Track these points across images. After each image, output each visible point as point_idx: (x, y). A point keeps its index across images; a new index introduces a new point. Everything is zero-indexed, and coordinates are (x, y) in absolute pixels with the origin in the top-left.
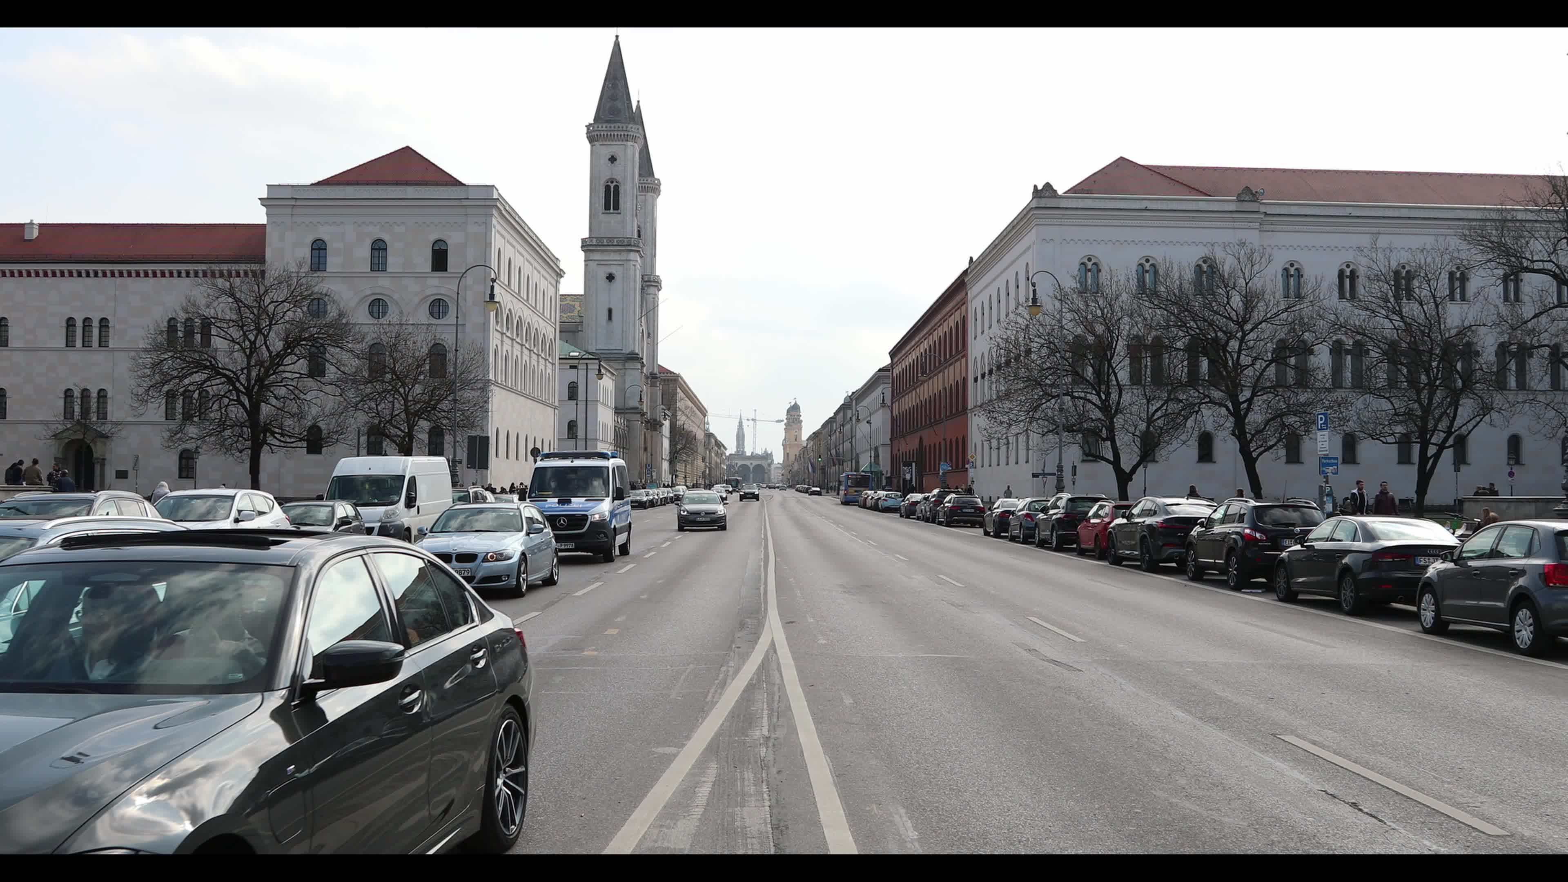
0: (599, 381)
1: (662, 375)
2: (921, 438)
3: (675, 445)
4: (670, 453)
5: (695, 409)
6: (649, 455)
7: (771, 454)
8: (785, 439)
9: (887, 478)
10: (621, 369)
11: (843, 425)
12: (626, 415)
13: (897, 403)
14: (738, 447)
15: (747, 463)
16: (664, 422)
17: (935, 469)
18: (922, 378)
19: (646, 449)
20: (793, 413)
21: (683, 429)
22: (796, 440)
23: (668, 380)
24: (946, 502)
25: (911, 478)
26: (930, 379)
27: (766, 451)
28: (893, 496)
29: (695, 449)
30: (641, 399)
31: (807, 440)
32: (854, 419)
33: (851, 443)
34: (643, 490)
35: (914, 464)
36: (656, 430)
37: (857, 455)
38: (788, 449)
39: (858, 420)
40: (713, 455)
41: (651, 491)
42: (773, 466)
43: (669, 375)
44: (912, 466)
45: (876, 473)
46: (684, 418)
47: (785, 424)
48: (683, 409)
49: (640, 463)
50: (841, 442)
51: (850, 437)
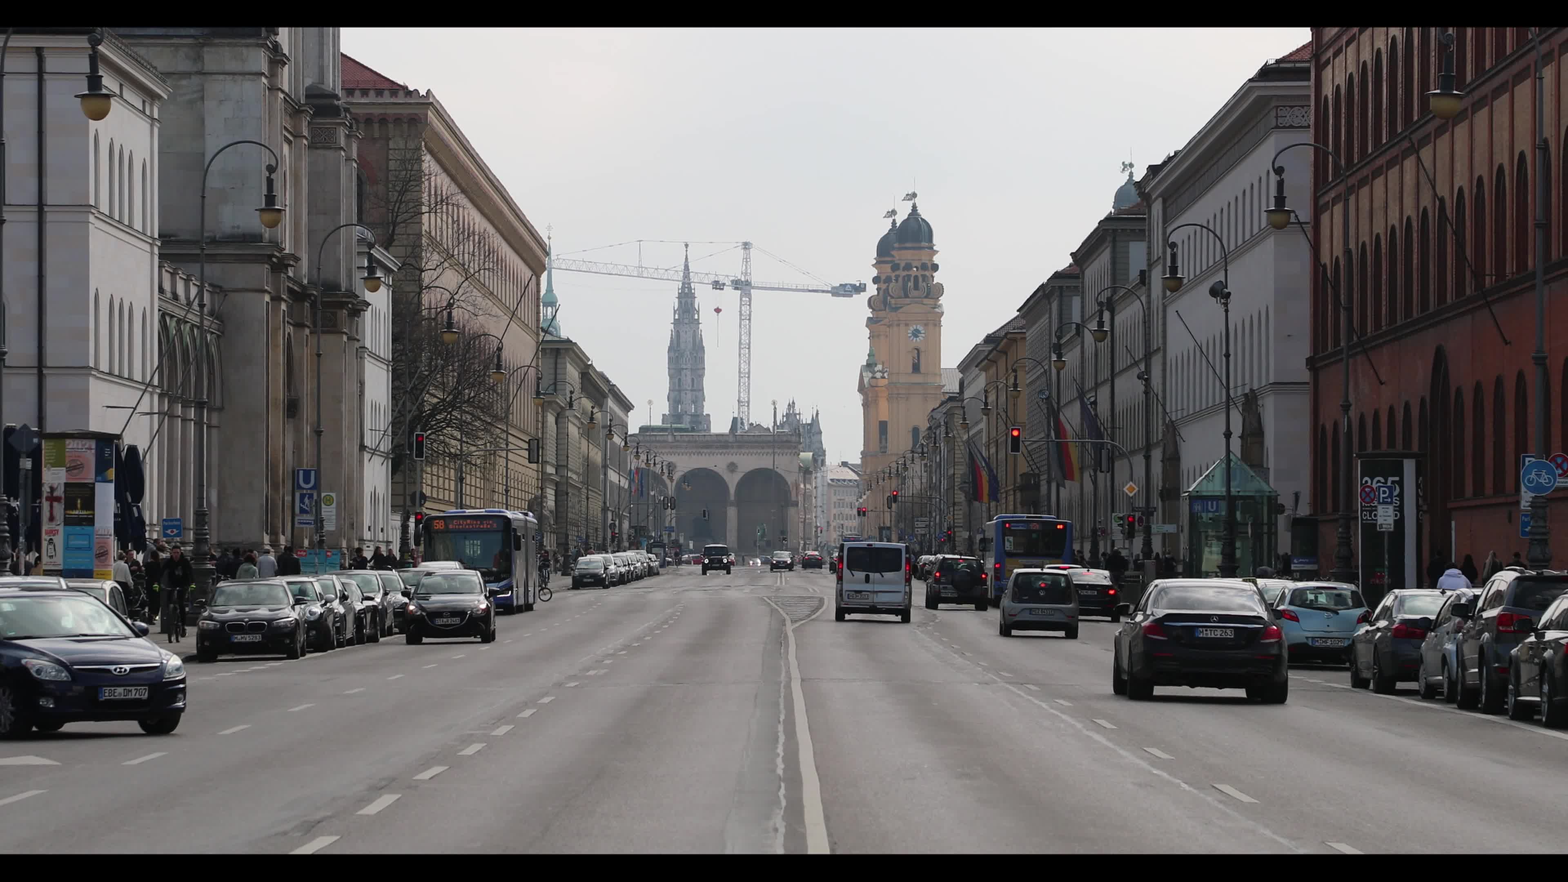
0: (93, 124)
1: (358, 99)
2: (1440, 357)
3: (416, 393)
4: (395, 423)
5: (497, 242)
6: (307, 430)
7: (813, 429)
8: (870, 366)
9: (1296, 523)
10: (186, 75)
11: (1111, 306)
12: (209, 269)
13: (1338, 209)
14: (675, 398)
15: (716, 462)
16: (369, 296)
17: (1499, 488)
18: (1441, 105)
19: (292, 408)
20: (902, 256)
21: (450, 325)
22: (916, 368)
23: (383, 120)
24: (1548, 627)
25: (1400, 523)
26: (1477, 106)
27: (791, 415)
28: (1322, 599)
29: (498, 408)
30: (270, 199)
31: (964, 367)
32: (1157, 277)
33: (1145, 378)
34: (283, 580)
35: (1409, 467)
36: (331, 327)
37: (1172, 430)
38: (883, 405)
39: (1174, 284)
40: (573, 430)
41: (315, 583)
42: (819, 479)
43: (387, 98)
44: (1399, 472)
45: (1250, 503)
46: (450, 279)
47: (871, 303)
48: (447, 241)
49: (272, 468)
50: (1105, 374)
51: (1140, 354)
